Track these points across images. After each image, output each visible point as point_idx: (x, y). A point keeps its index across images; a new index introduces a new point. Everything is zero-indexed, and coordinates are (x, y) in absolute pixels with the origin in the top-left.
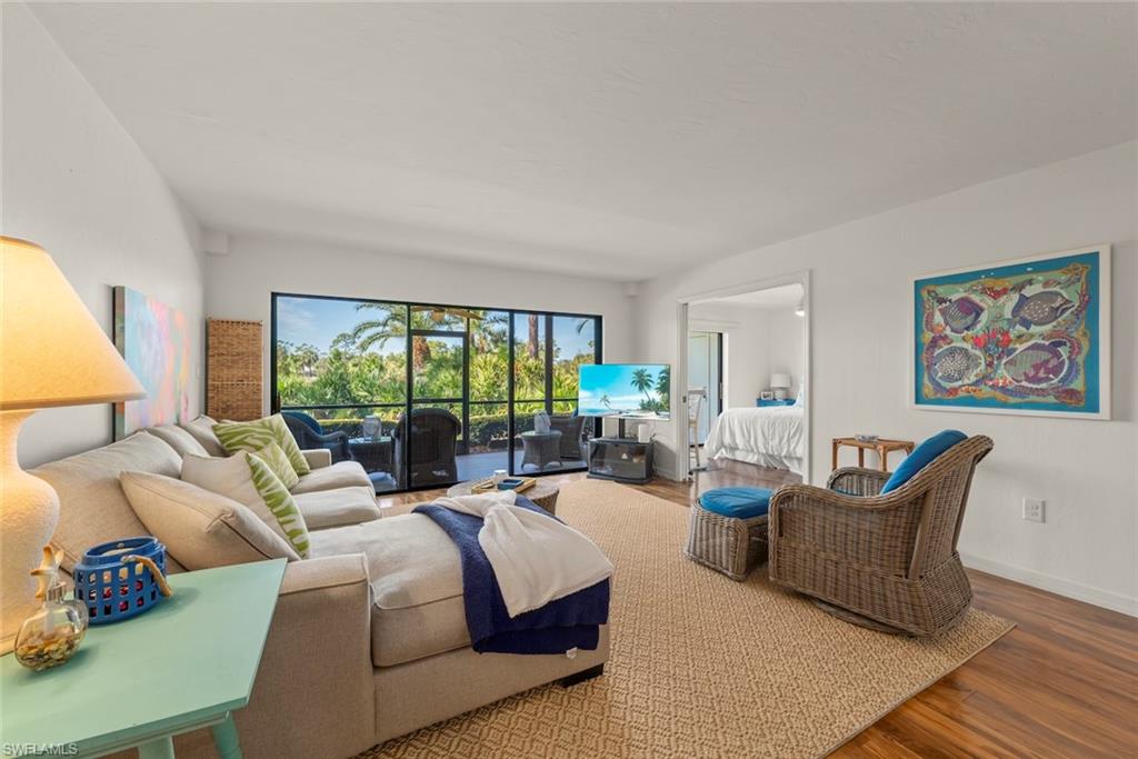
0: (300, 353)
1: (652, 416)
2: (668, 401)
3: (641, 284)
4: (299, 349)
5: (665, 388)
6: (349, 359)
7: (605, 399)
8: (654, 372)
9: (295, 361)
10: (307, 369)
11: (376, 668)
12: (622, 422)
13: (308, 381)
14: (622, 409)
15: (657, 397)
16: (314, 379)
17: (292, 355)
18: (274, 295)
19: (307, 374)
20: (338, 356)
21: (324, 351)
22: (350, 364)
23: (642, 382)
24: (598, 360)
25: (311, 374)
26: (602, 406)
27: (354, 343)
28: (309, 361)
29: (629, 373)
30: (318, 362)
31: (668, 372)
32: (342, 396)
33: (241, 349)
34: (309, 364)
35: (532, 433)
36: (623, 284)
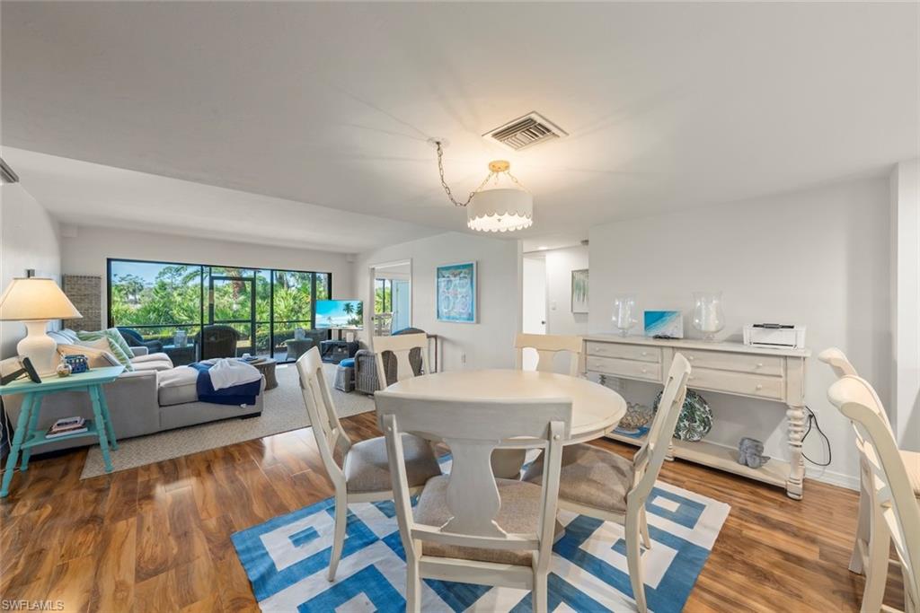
0: (123, 283)
1: (353, 327)
2: (362, 319)
3: (354, 255)
4: (123, 279)
5: (360, 312)
6: (175, 289)
7: (329, 319)
8: (355, 304)
9: (120, 291)
10: (131, 297)
11: (160, 406)
12: (340, 331)
13: (134, 308)
14: (339, 324)
15: (356, 317)
16: (139, 306)
17: (117, 286)
18: (109, 261)
19: (131, 302)
20: (163, 286)
22: (175, 294)
23: (348, 308)
24: (330, 297)
25: (136, 302)
26: (328, 322)
27: (180, 275)
28: (134, 291)
29: (342, 304)
30: (142, 292)
31: (362, 304)
32: (165, 321)
33: (86, 293)
34: (134, 293)
35: (293, 340)
36: (344, 255)
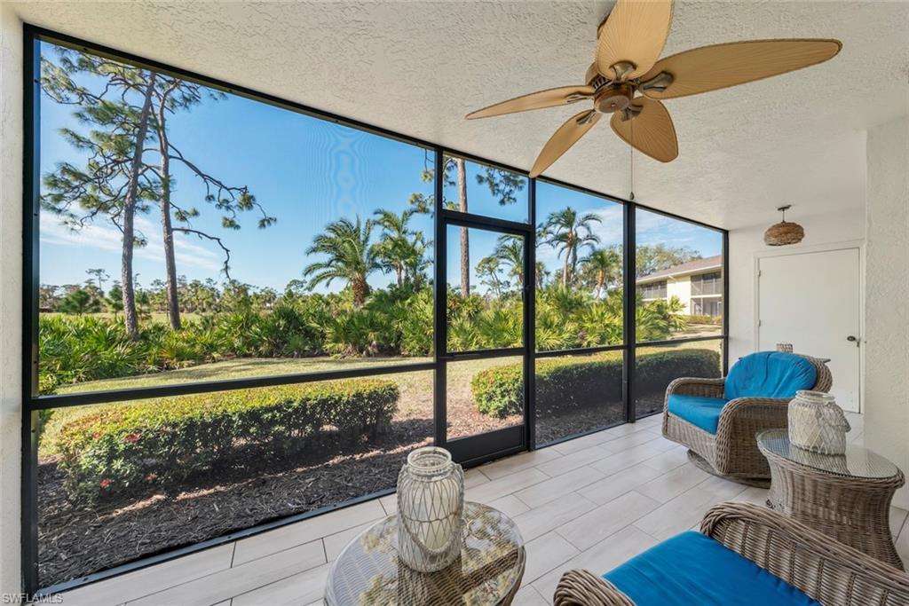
0: (263, 293)
4: (263, 290)
6: (298, 298)
10: (268, 305)
19: (268, 309)
20: (290, 294)
21: (281, 291)
22: (299, 301)
25: (271, 309)
27: (302, 286)
28: (270, 299)
30: (276, 300)
32: (295, 328)
34: (269, 301)
